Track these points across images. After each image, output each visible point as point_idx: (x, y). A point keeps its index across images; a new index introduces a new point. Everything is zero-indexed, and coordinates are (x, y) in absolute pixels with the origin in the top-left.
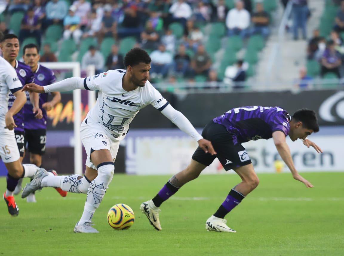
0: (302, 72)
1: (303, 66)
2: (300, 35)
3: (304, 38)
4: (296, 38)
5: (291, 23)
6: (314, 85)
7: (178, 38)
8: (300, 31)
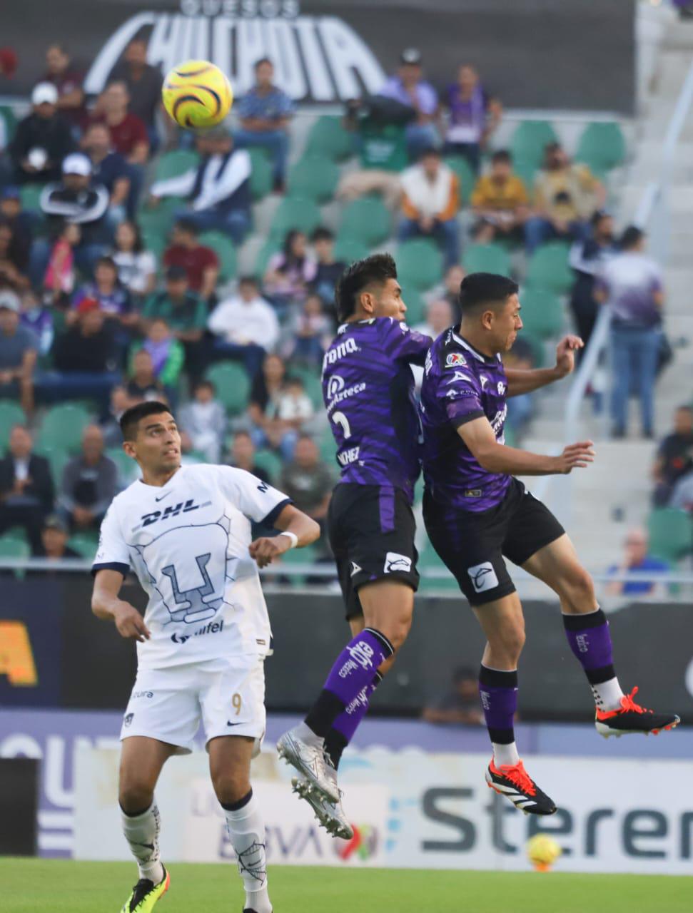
0: (631, 543)
1: (637, 525)
2: (634, 424)
3: (648, 432)
4: (619, 432)
5: (603, 381)
6: (673, 588)
7: (232, 412)
8: (633, 406)
